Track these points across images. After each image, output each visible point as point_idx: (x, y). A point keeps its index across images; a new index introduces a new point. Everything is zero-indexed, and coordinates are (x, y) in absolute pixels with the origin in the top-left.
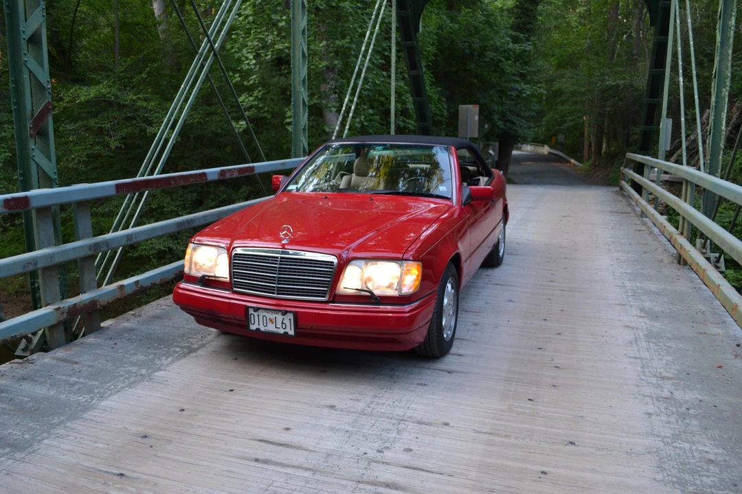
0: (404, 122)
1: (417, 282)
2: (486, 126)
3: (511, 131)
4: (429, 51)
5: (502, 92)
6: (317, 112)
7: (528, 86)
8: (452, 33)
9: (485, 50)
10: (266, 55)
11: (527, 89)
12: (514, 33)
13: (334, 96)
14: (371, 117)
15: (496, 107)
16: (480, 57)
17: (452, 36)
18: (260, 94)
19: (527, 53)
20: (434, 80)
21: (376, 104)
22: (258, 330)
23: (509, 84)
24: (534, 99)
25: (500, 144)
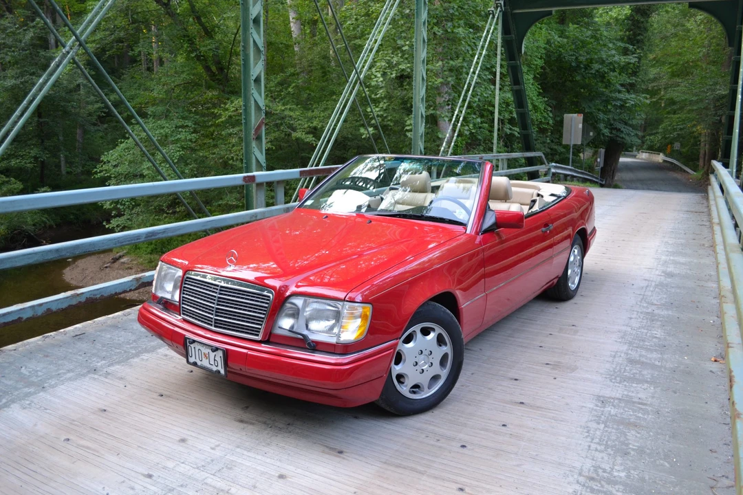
0: (510, 129)
2: (591, 134)
3: (618, 139)
4: (537, 65)
5: (608, 102)
6: (432, 121)
7: (633, 96)
8: (560, 47)
9: (591, 63)
10: (392, 74)
11: (631, 99)
12: (623, 45)
13: (447, 107)
14: (480, 125)
15: (601, 116)
16: (586, 69)
17: (560, 49)
18: (385, 105)
19: (632, 65)
20: (541, 91)
21: (485, 114)
23: (613, 95)
24: (638, 109)
25: (605, 152)
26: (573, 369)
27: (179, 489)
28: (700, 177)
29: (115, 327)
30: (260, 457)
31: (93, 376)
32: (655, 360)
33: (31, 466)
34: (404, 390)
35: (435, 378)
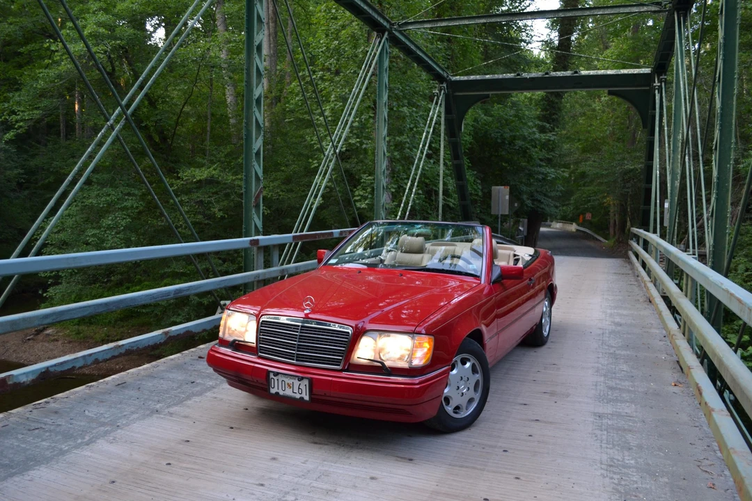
1: (428, 355)
2: (516, 205)
3: (539, 210)
4: (466, 141)
5: (530, 175)
7: (553, 170)
8: (486, 125)
9: (515, 139)
11: (552, 172)
12: (540, 123)
15: (524, 188)
16: (510, 144)
17: (486, 127)
19: (551, 142)
20: (470, 164)
22: (277, 393)
23: (536, 169)
24: (558, 181)
25: (528, 221)
26: (568, 395)
27: (293, 491)
28: (612, 244)
29: (151, 376)
30: (347, 467)
31: (158, 415)
32: (628, 386)
33: (150, 484)
34: (449, 409)
35: (471, 401)
